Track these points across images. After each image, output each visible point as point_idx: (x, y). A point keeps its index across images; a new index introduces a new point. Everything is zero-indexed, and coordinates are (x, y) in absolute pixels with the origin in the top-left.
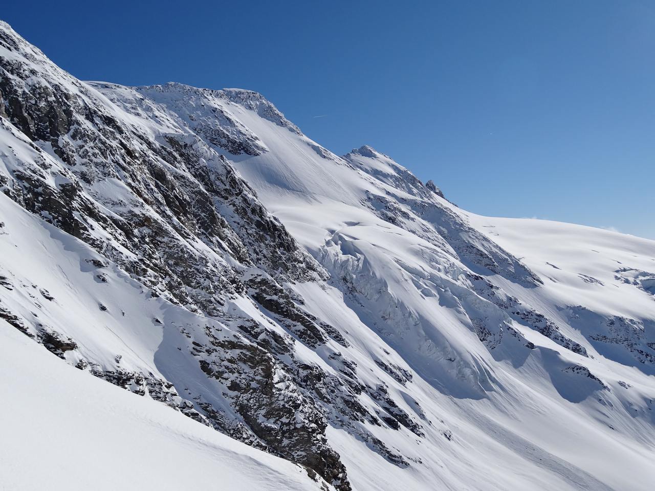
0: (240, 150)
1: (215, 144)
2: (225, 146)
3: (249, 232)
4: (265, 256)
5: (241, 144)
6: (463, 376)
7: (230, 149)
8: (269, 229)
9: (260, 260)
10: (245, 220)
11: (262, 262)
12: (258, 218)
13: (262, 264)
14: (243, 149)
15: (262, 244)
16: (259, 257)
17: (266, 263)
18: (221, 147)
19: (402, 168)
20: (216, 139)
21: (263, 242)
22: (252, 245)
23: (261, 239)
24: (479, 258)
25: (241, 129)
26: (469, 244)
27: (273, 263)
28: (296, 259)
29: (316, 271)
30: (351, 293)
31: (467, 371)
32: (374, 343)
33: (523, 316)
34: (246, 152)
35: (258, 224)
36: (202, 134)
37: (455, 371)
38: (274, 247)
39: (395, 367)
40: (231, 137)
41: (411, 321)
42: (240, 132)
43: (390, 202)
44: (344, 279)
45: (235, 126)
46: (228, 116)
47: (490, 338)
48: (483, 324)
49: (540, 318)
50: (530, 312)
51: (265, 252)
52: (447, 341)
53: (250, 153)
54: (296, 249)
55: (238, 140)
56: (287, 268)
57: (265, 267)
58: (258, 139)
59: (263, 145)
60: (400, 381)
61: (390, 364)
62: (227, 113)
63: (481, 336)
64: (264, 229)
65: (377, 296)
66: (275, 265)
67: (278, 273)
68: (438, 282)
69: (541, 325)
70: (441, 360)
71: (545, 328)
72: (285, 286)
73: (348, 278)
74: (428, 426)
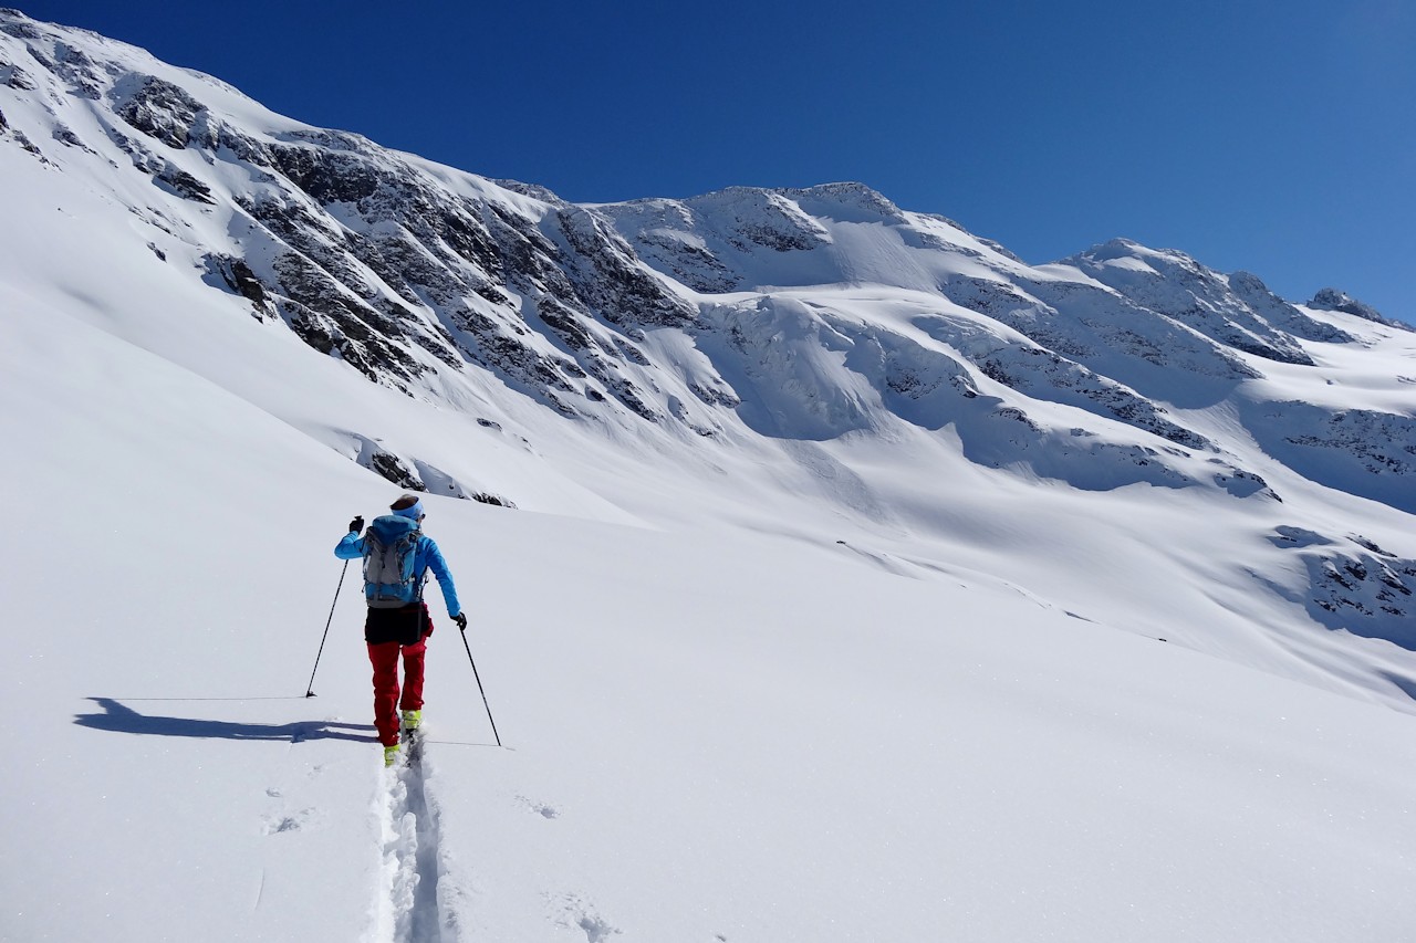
0: (790, 247)
1: (759, 244)
2: (771, 244)
3: (600, 281)
4: (613, 301)
5: (792, 239)
6: (817, 410)
7: (778, 246)
8: (623, 277)
9: (607, 304)
10: (600, 272)
11: (609, 306)
12: (613, 269)
14: (795, 244)
15: (613, 291)
16: (606, 302)
17: (612, 307)
18: (767, 245)
20: (761, 237)
21: (614, 289)
22: (601, 291)
23: (613, 286)
24: (1136, 346)
25: (799, 224)
26: (1123, 330)
27: (621, 306)
28: (654, 306)
29: (691, 319)
30: (738, 343)
31: (823, 405)
32: (707, 374)
33: (1092, 395)
34: (798, 246)
35: (611, 274)
36: (745, 235)
37: (809, 405)
38: (624, 293)
39: (713, 391)
40: (780, 234)
41: (788, 363)
42: (796, 226)
43: (991, 284)
44: (734, 331)
45: (792, 221)
46: (786, 212)
47: (917, 388)
48: (913, 373)
49: (1121, 397)
50: (1107, 390)
51: (614, 298)
52: (817, 378)
53: (803, 248)
54: (661, 298)
55: (790, 235)
56: (637, 312)
57: (612, 311)
58: (823, 232)
59: (827, 238)
60: (707, 401)
61: (708, 388)
62: (788, 209)
63: (904, 386)
64: (617, 278)
65: (764, 344)
66: (622, 308)
67: (624, 315)
68: (870, 333)
69: (1119, 405)
70: (802, 397)
71: (1124, 408)
72: (628, 325)
73: (738, 328)
74: (675, 419)
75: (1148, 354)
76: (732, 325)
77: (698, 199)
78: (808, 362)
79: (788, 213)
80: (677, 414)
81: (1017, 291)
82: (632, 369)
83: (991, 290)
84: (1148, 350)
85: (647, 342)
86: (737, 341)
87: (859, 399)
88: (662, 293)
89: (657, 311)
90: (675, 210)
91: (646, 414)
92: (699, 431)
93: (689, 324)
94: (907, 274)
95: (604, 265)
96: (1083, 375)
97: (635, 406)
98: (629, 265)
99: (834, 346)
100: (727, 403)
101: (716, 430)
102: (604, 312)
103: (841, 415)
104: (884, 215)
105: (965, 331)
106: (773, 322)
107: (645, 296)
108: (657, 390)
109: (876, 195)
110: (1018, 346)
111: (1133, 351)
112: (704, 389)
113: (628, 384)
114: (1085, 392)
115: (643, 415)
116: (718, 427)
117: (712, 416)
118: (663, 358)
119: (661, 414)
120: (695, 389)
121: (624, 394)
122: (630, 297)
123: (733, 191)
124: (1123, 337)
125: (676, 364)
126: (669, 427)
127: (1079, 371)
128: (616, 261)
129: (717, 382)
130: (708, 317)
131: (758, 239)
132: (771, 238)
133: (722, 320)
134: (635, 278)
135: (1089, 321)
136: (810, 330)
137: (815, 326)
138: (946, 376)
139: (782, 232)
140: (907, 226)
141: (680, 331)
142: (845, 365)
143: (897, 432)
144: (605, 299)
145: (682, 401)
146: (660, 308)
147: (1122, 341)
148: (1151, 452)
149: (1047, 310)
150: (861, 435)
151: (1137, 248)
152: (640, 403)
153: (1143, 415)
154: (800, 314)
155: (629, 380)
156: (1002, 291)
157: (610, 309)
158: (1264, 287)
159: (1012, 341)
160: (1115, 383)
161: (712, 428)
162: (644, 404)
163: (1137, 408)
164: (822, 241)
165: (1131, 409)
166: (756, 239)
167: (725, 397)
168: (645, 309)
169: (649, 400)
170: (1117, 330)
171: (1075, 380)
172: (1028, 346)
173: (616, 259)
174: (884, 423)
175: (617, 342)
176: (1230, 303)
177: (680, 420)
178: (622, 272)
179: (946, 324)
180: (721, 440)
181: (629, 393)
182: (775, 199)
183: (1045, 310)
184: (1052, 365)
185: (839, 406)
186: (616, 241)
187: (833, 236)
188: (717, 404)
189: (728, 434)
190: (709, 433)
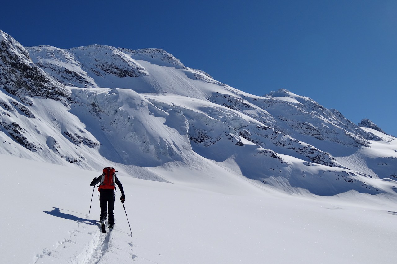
0: (126, 75)
1: (108, 73)
2: (115, 73)
3: (4, 68)
4: (12, 81)
5: (127, 71)
6: (148, 150)
7: (119, 74)
8: (20, 67)
9: (9, 82)
10: (5, 63)
11: (10, 84)
12: (13, 61)
13: (10, 85)
14: (128, 74)
15: (13, 75)
16: (8, 81)
17: (12, 84)
18: (113, 74)
19: (307, 99)
20: (109, 70)
21: (14, 74)
22: (4, 75)
23: (13, 72)
24: (308, 130)
25: (130, 64)
26: (301, 122)
27: (18, 84)
28: (41, 86)
29: (66, 96)
30: (96, 112)
31: (152, 147)
32: (75, 126)
33: (297, 150)
34: (130, 75)
35: (13, 64)
36: (100, 68)
37: (143, 148)
38: (21, 76)
39: (79, 137)
40: (120, 68)
41: (129, 124)
42: (129, 65)
43: (233, 98)
44: (94, 105)
45: (126, 63)
46: (123, 58)
47: (208, 140)
48: (204, 132)
49: (313, 151)
50: (305, 148)
51: (14, 79)
52: (147, 132)
53: (132, 76)
54: (46, 82)
55: (125, 69)
56: (29, 88)
57: (11, 87)
58: (143, 69)
59: (146, 72)
60: (75, 142)
61: (76, 135)
62: (124, 57)
63: (199, 139)
64: (16, 67)
65: (113, 113)
66: (19, 85)
67: (20, 90)
68: (177, 110)
69: (313, 156)
70: (138, 143)
71: (316, 157)
72: (22, 96)
73: (96, 104)
74: (51, 151)
75: (315, 134)
76: (93, 101)
77: (75, 49)
78: (141, 123)
79: (125, 59)
80: (52, 147)
81: (246, 102)
82: (22, 119)
83: (234, 100)
84: (314, 132)
85: (35, 107)
86: (95, 111)
87: (174, 144)
88: (46, 79)
89: (43, 90)
90: (60, 52)
91: (29, 146)
92: (68, 159)
93: (65, 99)
94: (189, 91)
95: (8, 58)
96: (291, 140)
97: (21, 140)
98: (25, 60)
99: (157, 115)
100: (90, 144)
101: (80, 159)
102: (6, 88)
103: (164, 154)
104: (175, 65)
105: (227, 115)
106: (118, 100)
107: (35, 79)
108: (39, 133)
109: (170, 55)
110: (255, 125)
111: (307, 133)
112: (73, 135)
113: (17, 126)
114: (294, 149)
115: (26, 147)
116: (82, 158)
117: (78, 151)
118: (46, 117)
119: (40, 146)
120: (66, 134)
121: (12, 132)
122: (24, 79)
123: (95, 47)
124: (301, 126)
125: (55, 120)
126: (45, 155)
127: (289, 138)
128: (16, 57)
129: (82, 132)
130: (76, 96)
131: (108, 70)
132: (115, 70)
133: (86, 99)
134: (29, 68)
135: (283, 118)
136: (142, 105)
137: (144, 103)
138: (224, 134)
139: (121, 67)
140: (187, 70)
141: (58, 102)
142: (165, 124)
143: (200, 163)
144: (7, 79)
145: (56, 139)
146: (45, 87)
147: (301, 128)
148: (353, 175)
149: (262, 112)
150: (177, 165)
151: (290, 93)
152: (24, 138)
153: (326, 161)
154: (135, 97)
155: (17, 123)
156: (239, 102)
157: (11, 86)
158: (342, 116)
159: (252, 122)
160: (308, 145)
161: (77, 158)
162: (28, 139)
163: (322, 157)
164: (143, 73)
165: (319, 158)
166: (106, 71)
167: (87, 141)
168: (35, 87)
169: (31, 137)
170: (297, 123)
171: (287, 143)
172: (260, 125)
173: (16, 56)
174: (191, 158)
175: (13, 103)
176: (335, 119)
177: (54, 151)
178: (20, 64)
179: (217, 111)
180: (83, 166)
181: (16, 132)
182: (116, 52)
183: (261, 112)
184: (274, 134)
185: (162, 148)
186: (18, 47)
187: (149, 72)
188: (82, 145)
189: (88, 162)
190: (75, 161)
